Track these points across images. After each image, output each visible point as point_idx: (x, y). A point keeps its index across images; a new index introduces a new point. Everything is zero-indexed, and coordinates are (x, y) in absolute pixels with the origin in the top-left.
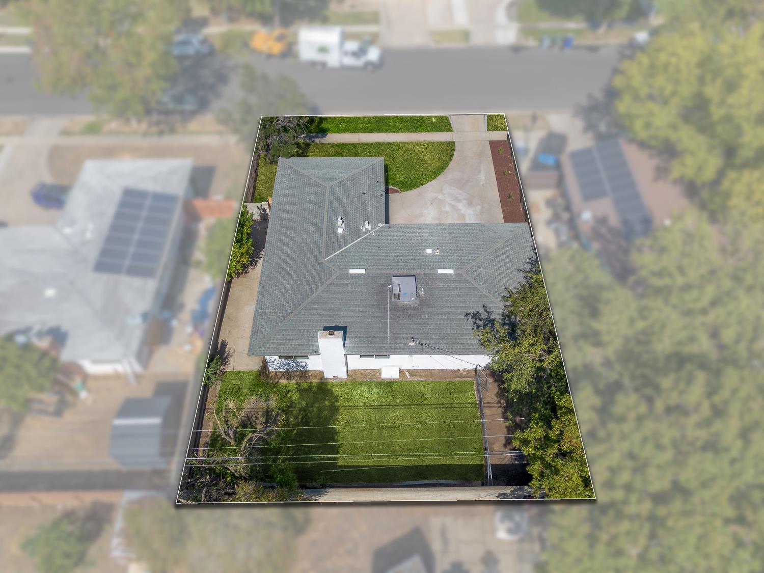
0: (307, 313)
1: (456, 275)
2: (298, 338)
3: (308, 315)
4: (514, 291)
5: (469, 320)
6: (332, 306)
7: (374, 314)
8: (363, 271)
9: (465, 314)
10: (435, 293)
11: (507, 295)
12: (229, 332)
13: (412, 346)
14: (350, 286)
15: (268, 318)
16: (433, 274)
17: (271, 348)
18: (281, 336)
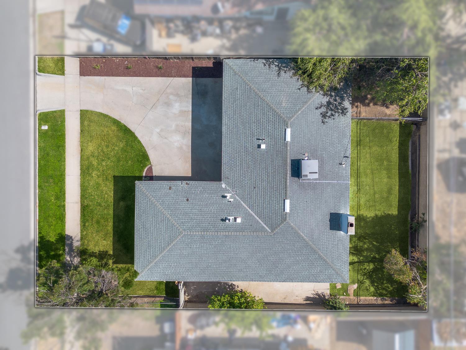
1: (291, 128)
2: (338, 248)
3: (321, 242)
6: (315, 224)
9: (323, 124)
12: (297, 296)
13: (345, 165)
14: (299, 211)
15: (319, 273)
16: (290, 145)
17: (344, 266)
18: (336, 261)
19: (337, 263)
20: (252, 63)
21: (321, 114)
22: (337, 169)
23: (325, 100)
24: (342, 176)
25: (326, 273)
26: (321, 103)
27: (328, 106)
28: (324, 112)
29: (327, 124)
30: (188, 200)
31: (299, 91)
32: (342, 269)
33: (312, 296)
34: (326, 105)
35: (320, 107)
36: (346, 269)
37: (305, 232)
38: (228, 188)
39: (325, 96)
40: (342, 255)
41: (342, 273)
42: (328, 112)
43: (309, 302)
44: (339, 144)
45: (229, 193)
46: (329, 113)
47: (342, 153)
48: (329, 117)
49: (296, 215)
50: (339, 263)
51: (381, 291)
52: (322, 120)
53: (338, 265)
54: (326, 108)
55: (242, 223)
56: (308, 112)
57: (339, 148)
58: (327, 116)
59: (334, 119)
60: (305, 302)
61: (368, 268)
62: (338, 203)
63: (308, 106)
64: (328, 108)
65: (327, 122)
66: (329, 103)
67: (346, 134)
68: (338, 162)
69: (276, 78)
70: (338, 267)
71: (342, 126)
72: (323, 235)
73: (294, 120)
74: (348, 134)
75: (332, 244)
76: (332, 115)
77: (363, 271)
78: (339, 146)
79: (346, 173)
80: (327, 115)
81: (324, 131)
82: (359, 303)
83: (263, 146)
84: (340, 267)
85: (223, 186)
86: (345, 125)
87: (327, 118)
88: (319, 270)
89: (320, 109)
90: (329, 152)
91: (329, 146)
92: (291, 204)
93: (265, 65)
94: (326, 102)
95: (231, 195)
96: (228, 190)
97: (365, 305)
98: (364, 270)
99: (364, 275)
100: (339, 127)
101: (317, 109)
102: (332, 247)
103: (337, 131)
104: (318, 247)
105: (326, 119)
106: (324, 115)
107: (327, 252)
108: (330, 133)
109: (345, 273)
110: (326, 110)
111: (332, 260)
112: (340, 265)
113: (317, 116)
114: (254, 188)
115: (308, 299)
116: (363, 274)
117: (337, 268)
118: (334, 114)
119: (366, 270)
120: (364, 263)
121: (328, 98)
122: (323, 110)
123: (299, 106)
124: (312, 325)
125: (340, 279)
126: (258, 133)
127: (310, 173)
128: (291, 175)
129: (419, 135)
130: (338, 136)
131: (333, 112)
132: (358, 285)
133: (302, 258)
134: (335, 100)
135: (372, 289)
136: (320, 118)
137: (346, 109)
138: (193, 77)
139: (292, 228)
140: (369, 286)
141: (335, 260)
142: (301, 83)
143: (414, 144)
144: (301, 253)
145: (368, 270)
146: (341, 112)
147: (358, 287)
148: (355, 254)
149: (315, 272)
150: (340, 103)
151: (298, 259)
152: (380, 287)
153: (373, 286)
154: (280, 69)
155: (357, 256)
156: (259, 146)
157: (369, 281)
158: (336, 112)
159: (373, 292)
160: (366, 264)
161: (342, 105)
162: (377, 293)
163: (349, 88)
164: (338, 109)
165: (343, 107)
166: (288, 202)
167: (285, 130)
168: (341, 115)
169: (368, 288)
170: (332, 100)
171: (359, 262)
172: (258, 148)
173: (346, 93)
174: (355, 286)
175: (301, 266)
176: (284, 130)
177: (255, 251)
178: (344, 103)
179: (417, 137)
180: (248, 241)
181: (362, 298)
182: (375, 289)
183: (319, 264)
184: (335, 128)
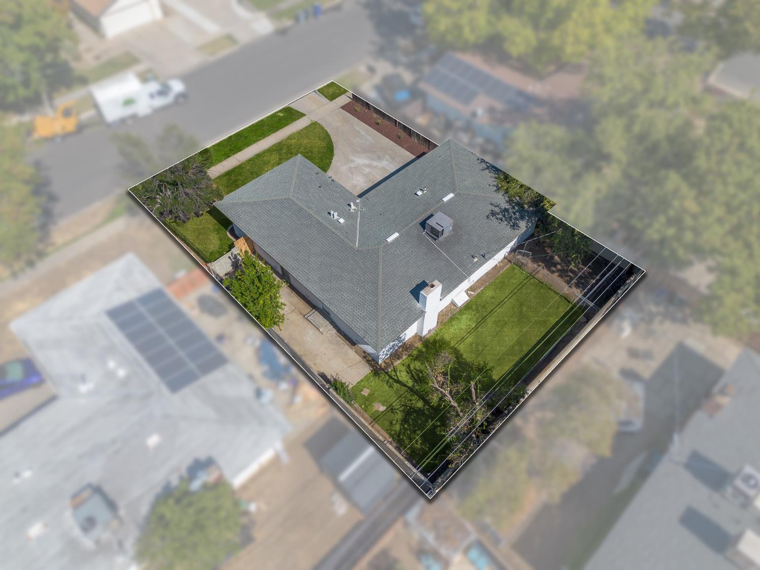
0: (388, 292)
1: (456, 196)
2: (400, 312)
3: (391, 292)
4: (495, 183)
5: (492, 219)
6: (400, 273)
7: (433, 259)
8: (396, 235)
9: (486, 217)
10: (455, 216)
11: (495, 188)
12: (315, 364)
13: (477, 261)
14: (398, 251)
15: (361, 317)
16: (442, 205)
18: (387, 321)
19: (386, 324)
21: (492, 211)
22: (465, 257)
23: (505, 205)
24: (465, 266)
25: (367, 324)
26: (499, 204)
29: (490, 221)
30: (320, 187)
31: (488, 185)
32: (385, 334)
33: (329, 377)
35: (496, 206)
37: (385, 270)
38: (360, 204)
39: (508, 203)
40: (399, 323)
41: (382, 337)
42: (499, 214)
44: (486, 242)
45: (356, 207)
46: (500, 216)
47: (483, 251)
48: (497, 219)
49: (392, 251)
50: (388, 325)
51: (405, 438)
52: (489, 215)
53: (386, 325)
54: (501, 210)
55: (342, 226)
56: (481, 200)
57: (483, 245)
58: (495, 216)
59: (500, 223)
60: (316, 374)
61: (414, 402)
63: (485, 197)
64: (502, 212)
66: (506, 210)
67: (500, 242)
68: (472, 253)
69: (479, 170)
70: (383, 327)
71: (502, 233)
72: (399, 288)
73: (464, 194)
74: (502, 244)
75: (399, 304)
76: (501, 220)
77: (406, 400)
79: (471, 267)
80: (497, 215)
81: (482, 223)
84: (385, 329)
85: (358, 201)
86: (506, 236)
89: (494, 207)
90: (472, 240)
91: (476, 236)
92: (397, 239)
94: (504, 207)
96: (358, 205)
98: (408, 400)
99: (403, 405)
101: (491, 204)
102: (396, 306)
103: (494, 233)
104: (384, 292)
105: (493, 217)
106: (493, 214)
107: (387, 305)
108: (486, 229)
109: (385, 339)
111: (384, 316)
112: (387, 327)
113: (487, 209)
114: (381, 215)
115: (323, 375)
116: (402, 403)
117: (381, 327)
118: (503, 220)
119: (409, 402)
120: (414, 394)
121: (509, 207)
122: (497, 210)
125: (374, 340)
127: (436, 223)
128: (419, 222)
130: (491, 236)
131: (504, 218)
132: (386, 410)
133: (359, 291)
134: (514, 213)
135: (397, 427)
136: (488, 212)
137: (518, 227)
138: (417, 157)
139: (378, 257)
140: (397, 421)
141: (388, 319)
144: (364, 285)
145: (411, 404)
146: (512, 224)
147: (383, 412)
148: (415, 379)
149: (359, 314)
150: (516, 219)
151: (355, 288)
152: (408, 434)
153: (401, 424)
154: (487, 169)
155: (414, 382)
157: (402, 416)
158: (506, 221)
159: (395, 431)
160: (416, 396)
161: (517, 222)
162: (399, 436)
163: (535, 217)
164: (511, 220)
165: (517, 223)
167: (450, 193)
168: (509, 226)
169: (394, 422)
170: (511, 210)
171: (411, 389)
173: (530, 217)
174: (382, 408)
175: (351, 297)
176: (448, 193)
177: (327, 253)
178: (521, 221)
180: (331, 240)
182: (401, 429)
183: (369, 308)
184: (495, 230)
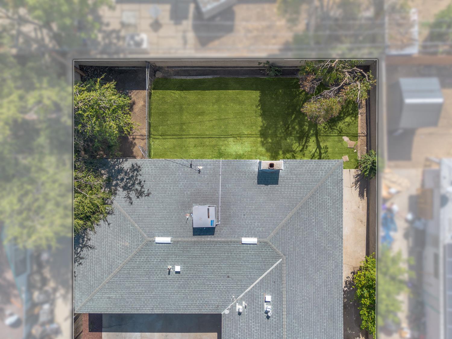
9: (151, 195)
14: (256, 225)
15: (331, 197)
16: (175, 237)
17: (323, 166)
18: (316, 176)
19: (319, 175)
20: (79, 279)
21: (138, 197)
22: (206, 176)
23: (121, 193)
24: (214, 170)
25: (332, 188)
26: (125, 198)
27: (129, 189)
28: (136, 194)
29: (150, 190)
31: (111, 225)
32: (326, 169)
33: (358, 190)
34: (128, 191)
35: (130, 198)
36: (326, 164)
37: (281, 218)
38: (229, 307)
39: (116, 193)
40: (309, 168)
41: (331, 168)
42: (136, 189)
43: (365, 194)
44: (175, 175)
45: (235, 306)
46: (137, 187)
47: (186, 169)
48: (142, 187)
49: (261, 229)
50: (319, 173)
51: (350, 109)
52: (145, 196)
53: (321, 174)
54: (130, 191)
55: (272, 293)
56: (137, 215)
57: (181, 174)
58: (141, 190)
59: (145, 181)
60: (365, 198)
61: (323, 125)
62: (246, 174)
63: (129, 215)
64: (131, 189)
65: (148, 190)
66: (125, 188)
67: (164, 165)
68: (197, 175)
69: (96, 251)
70: (324, 174)
71: (153, 171)
72: (284, 193)
73: (145, 232)
74: (164, 163)
75: (295, 182)
77: (327, 130)
78: (177, 173)
79: (210, 165)
80: (139, 190)
81: (160, 193)
82: (366, 134)
83: (178, 268)
84: (323, 172)
85: (226, 312)
86: (153, 167)
87: (143, 190)
88: (327, 197)
89: (133, 199)
90: (184, 186)
91: (178, 186)
92: (247, 236)
93: (80, 263)
94: (124, 192)
95: (237, 304)
96: (232, 306)
97: (368, 128)
99: (332, 129)
100: (156, 174)
101: (132, 203)
102: (299, 182)
103: (161, 177)
104: (299, 200)
106: (140, 194)
107: (306, 188)
108: (162, 185)
109: (330, 165)
110: (134, 192)
111: (315, 182)
112: (321, 172)
113: (141, 203)
114: (228, 277)
115: (361, 195)
116: (330, 130)
118: (138, 181)
119: (326, 127)
120: (318, 129)
121: (119, 189)
122: (133, 195)
123: (128, 225)
124: (393, 190)
125: (338, 171)
126: (162, 273)
127: (209, 217)
128: (213, 236)
129: (168, 67)
130: (166, 176)
131: (136, 182)
132: (345, 136)
133: (313, 219)
134: (122, 180)
135: (348, 119)
136: (143, 198)
137: (133, 166)
138: (102, 332)
139: (277, 234)
140: (344, 123)
141: (315, 177)
142: (103, 221)
143: (178, 73)
144: (306, 220)
145: (326, 125)
146: (136, 172)
147: (347, 136)
148: (307, 139)
149: (330, 201)
150: (126, 173)
151: (314, 224)
152: (346, 110)
153: (344, 119)
154: (85, 246)
155: (309, 138)
156: (178, 273)
157: (339, 123)
158: (136, 179)
159: (351, 118)
160: (319, 127)
161: (128, 171)
162: (352, 113)
163: (109, 163)
164: (132, 176)
165: (130, 170)
166: (245, 240)
167: (156, 243)
168: (141, 173)
169: (346, 124)
170: (122, 184)
171: (317, 134)
172: (180, 273)
173: (114, 166)
174: (346, 139)
175: (323, 219)
176: (158, 245)
177: (305, 277)
178: (125, 168)
179: (170, 69)
180: (294, 286)
181: (359, 131)
182: (347, 116)
183: (320, 197)
184: (156, 179)
